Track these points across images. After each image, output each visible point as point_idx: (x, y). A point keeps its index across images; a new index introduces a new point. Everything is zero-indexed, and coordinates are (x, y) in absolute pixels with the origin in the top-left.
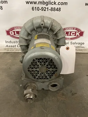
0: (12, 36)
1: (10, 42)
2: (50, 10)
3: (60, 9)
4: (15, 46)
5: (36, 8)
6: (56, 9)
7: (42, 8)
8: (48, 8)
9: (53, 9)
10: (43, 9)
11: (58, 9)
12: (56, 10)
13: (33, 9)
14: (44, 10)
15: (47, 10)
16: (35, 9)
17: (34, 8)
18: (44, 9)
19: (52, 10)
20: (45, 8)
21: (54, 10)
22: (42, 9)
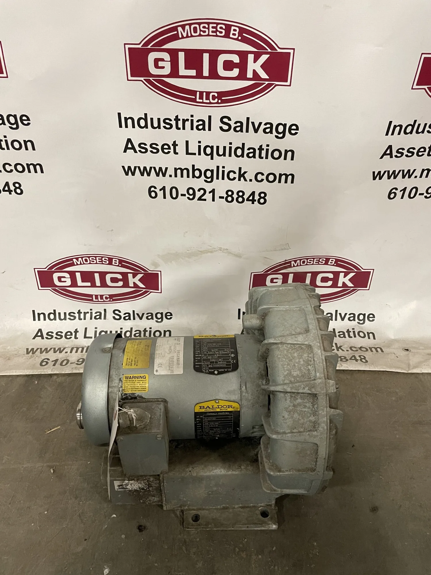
0: (64, 292)
1: (52, 316)
2: (220, 197)
3: (263, 196)
4: (76, 331)
5: (164, 189)
6: (246, 197)
7: (191, 192)
8: (213, 191)
9: (235, 196)
10: (194, 194)
11: (257, 197)
12: (248, 200)
13: (153, 194)
14: (200, 199)
15: (208, 196)
16: (160, 194)
17: (157, 190)
18: (198, 194)
19: (230, 199)
20: (202, 192)
21: (240, 199)
22: (191, 194)
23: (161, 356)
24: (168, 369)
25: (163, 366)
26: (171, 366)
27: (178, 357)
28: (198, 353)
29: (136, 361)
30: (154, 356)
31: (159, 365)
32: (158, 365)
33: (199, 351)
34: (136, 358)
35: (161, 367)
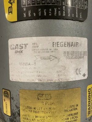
23: (63, 71)
24: (82, 59)
25: (79, 68)
26: (79, 55)
27: (65, 44)
28: (59, 12)
29: (71, 108)
30: (63, 83)
31: (78, 72)
32: (77, 74)
33: (56, 9)
34: (66, 111)
35: (80, 70)
